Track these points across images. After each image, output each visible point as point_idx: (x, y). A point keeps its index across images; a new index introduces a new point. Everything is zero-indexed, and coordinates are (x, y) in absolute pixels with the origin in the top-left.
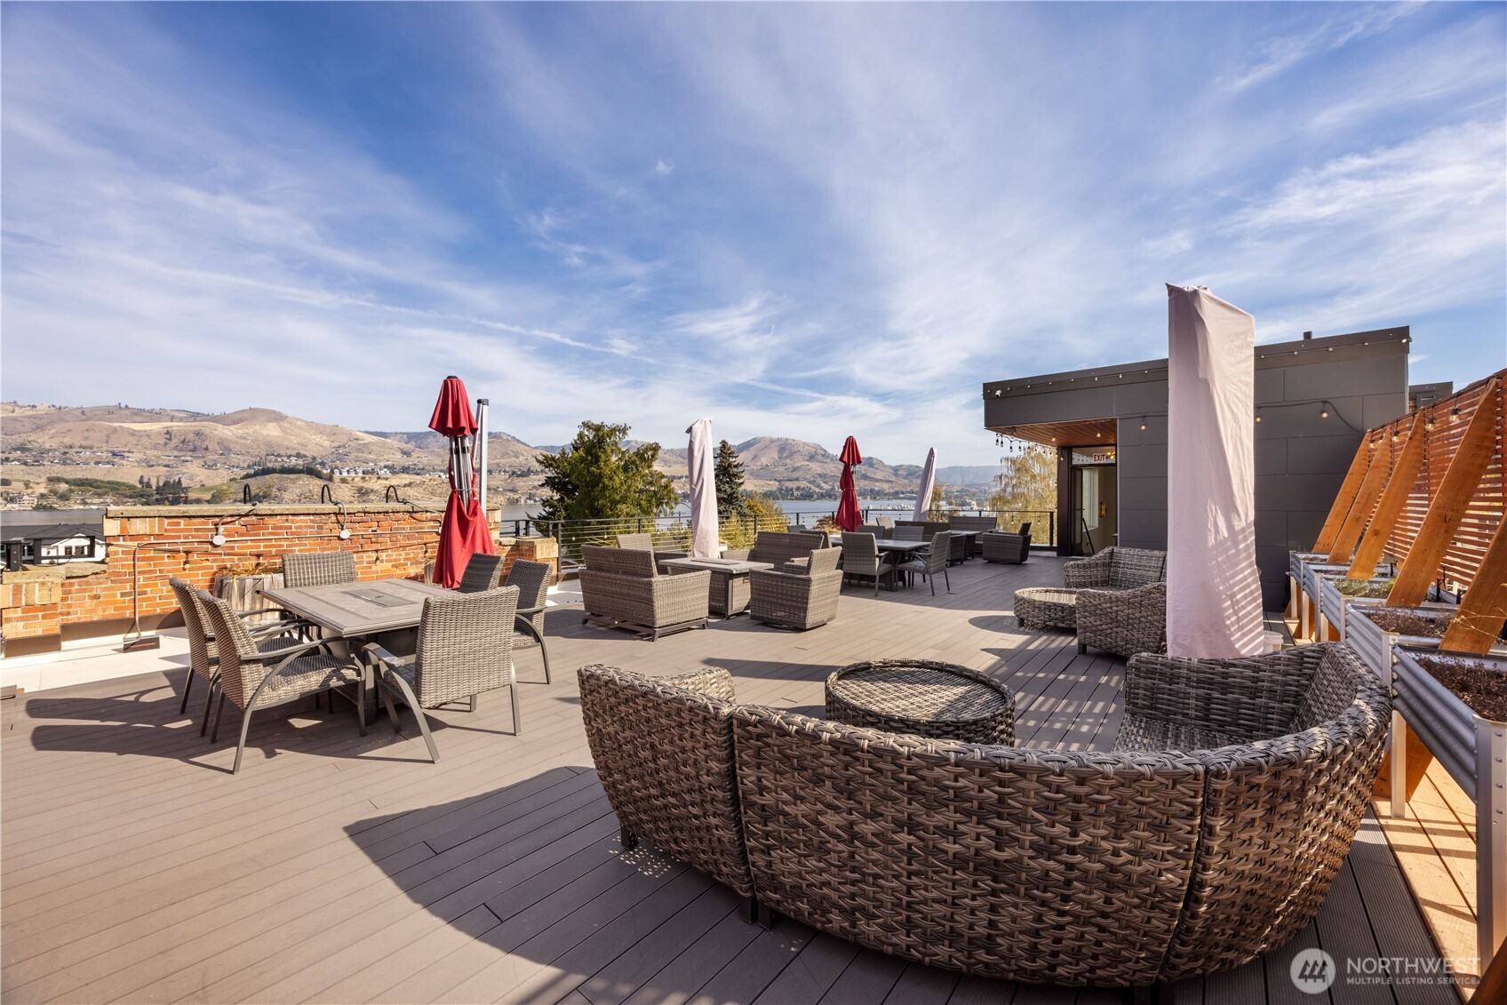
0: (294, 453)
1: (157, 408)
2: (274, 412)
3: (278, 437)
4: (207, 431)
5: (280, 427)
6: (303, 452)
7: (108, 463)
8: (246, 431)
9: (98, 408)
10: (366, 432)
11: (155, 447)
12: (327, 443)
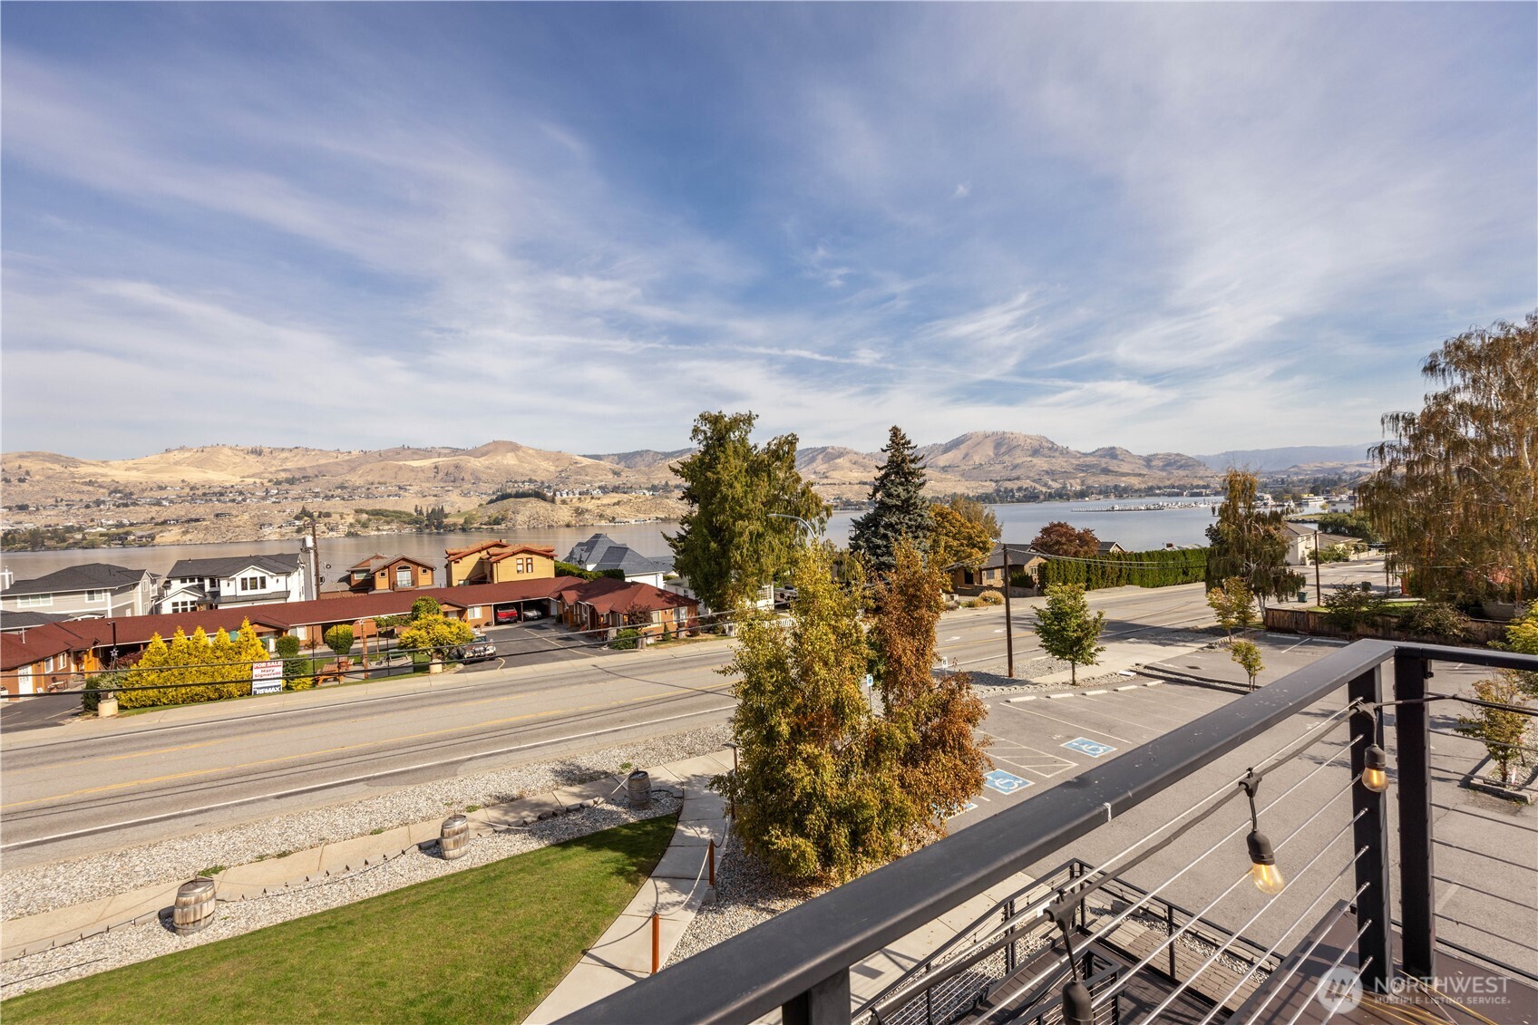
0: (527, 479)
1: (429, 446)
2: (511, 443)
3: (514, 465)
4: (462, 464)
5: (517, 456)
6: (534, 478)
7: (396, 495)
8: (491, 461)
9: (390, 450)
10: (584, 456)
11: (428, 480)
12: (552, 468)
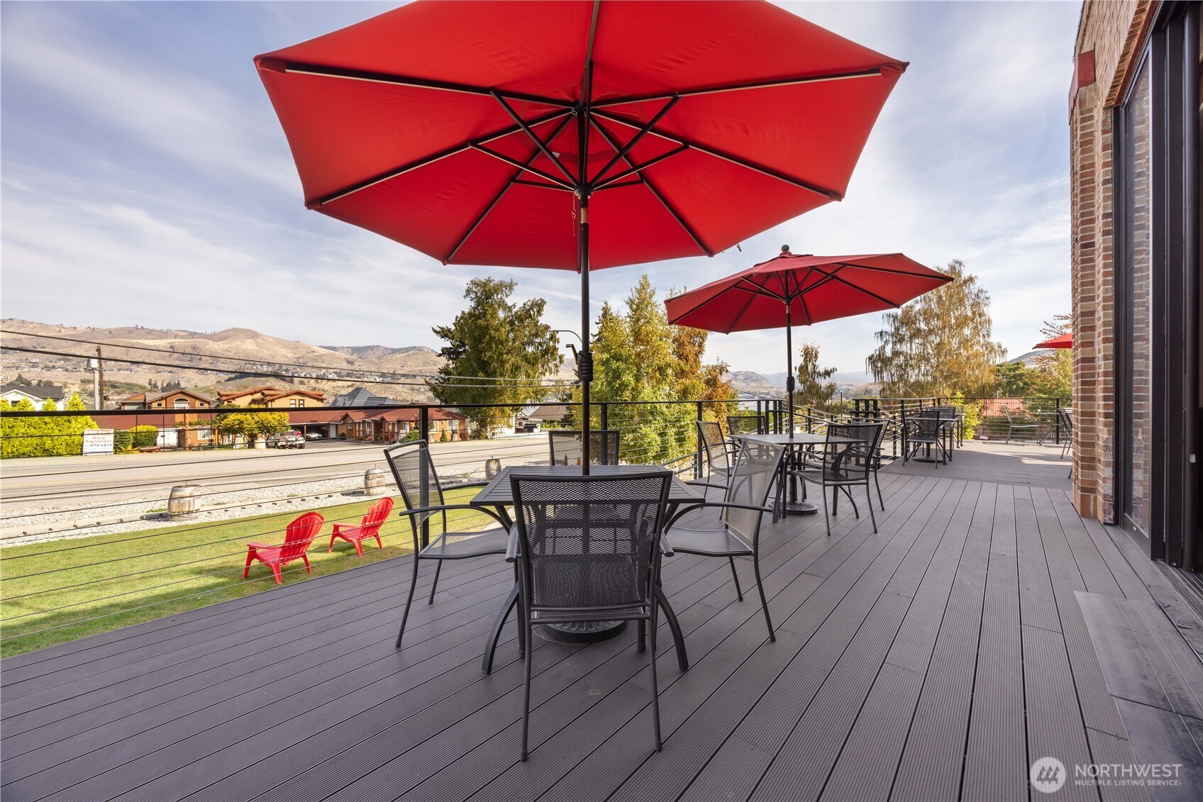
0: (266, 362)
1: (165, 329)
2: (251, 331)
3: (253, 350)
4: (201, 346)
5: (256, 342)
6: (272, 362)
7: (127, 370)
8: (230, 345)
9: (121, 329)
10: (321, 347)
11: (162, 358)
12: (291, 355)
